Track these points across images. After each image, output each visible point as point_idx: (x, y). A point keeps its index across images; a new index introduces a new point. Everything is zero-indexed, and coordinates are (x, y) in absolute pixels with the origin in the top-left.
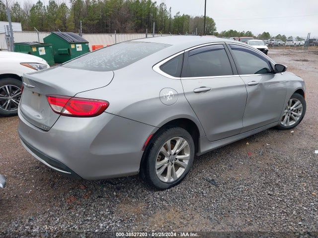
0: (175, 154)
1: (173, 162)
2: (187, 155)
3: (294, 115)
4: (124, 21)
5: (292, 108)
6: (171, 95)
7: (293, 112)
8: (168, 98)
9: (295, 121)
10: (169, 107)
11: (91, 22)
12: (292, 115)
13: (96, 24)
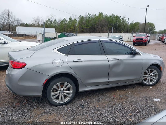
0: (63, 90)
1: (63, 94)
2: (71, 91)
3: (153, 78)
4: (103, 26)
5: (151, 74)
6: (59, 62)
7: (152, 77)
8: (57, 63)
9: (153, 81)
10: (58, 67)
11: (87, 28)
12: (152, 78)
13: (89, 28)
